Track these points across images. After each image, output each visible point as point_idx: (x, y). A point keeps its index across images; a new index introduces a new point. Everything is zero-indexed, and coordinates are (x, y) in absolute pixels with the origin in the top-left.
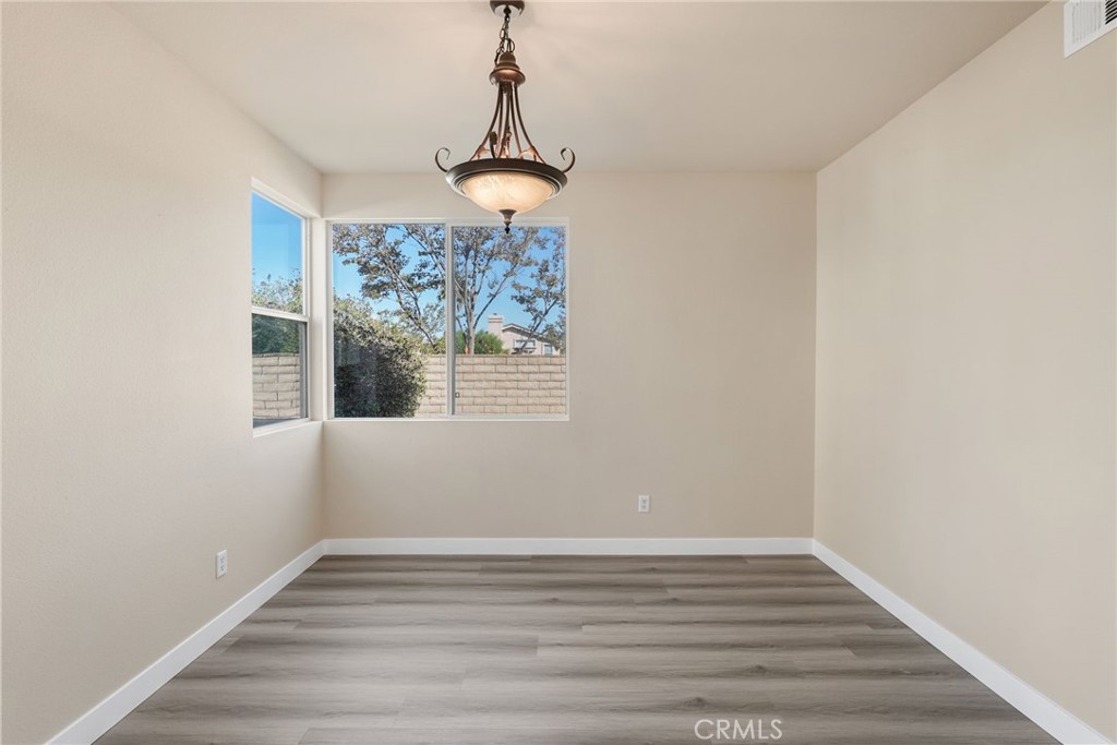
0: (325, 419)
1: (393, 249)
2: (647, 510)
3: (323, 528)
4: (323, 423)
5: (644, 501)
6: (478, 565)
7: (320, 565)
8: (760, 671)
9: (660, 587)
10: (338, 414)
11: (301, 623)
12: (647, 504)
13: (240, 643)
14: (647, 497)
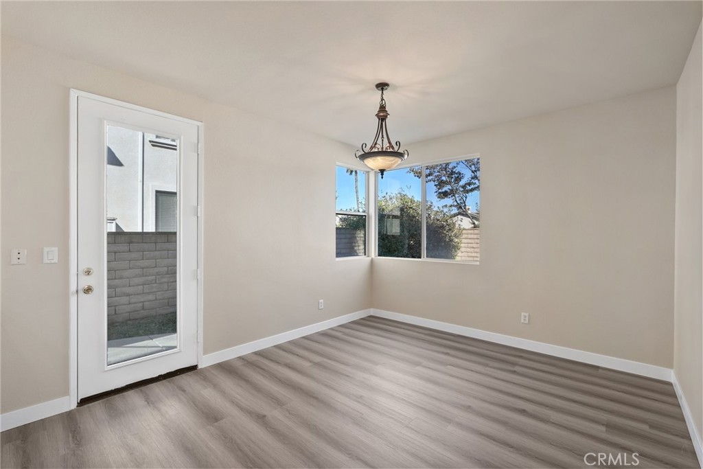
0: (373, 256)
1: (452, 171)
2: (527, 322)
3: (370, 303)
4: (372, 259)
5: (525, 317)
6: (423, 331)
7: (368, 319)
8: (523, 412)
9: (514, 364)
10: (379, 255)
11: (345, 334)
12: (527, 319)
13: (324, 334)
14: (527, 315)
